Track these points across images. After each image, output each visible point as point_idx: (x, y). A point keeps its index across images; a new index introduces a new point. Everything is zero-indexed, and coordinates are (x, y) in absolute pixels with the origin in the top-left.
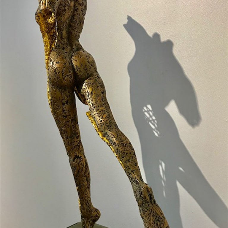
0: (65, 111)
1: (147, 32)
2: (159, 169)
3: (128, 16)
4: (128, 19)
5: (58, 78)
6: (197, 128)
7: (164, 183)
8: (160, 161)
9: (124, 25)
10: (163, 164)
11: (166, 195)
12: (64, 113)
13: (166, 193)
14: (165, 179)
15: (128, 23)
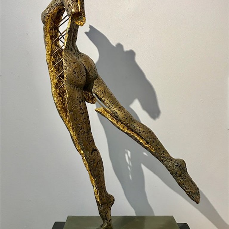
0: (82, 108)
1: (110, 41)
2: (125, 157)
3: (90, 25)
4: (90, 27)
5: (77, 77)
6: (157, 120)
7: (130, 168)
8: (126, 150)
9: (86, 33)
10: (129, 152)
11: (132, 178)
12: (81, 110)
13: (132, 176)
14: (131, 164)
15: (90, 31)
